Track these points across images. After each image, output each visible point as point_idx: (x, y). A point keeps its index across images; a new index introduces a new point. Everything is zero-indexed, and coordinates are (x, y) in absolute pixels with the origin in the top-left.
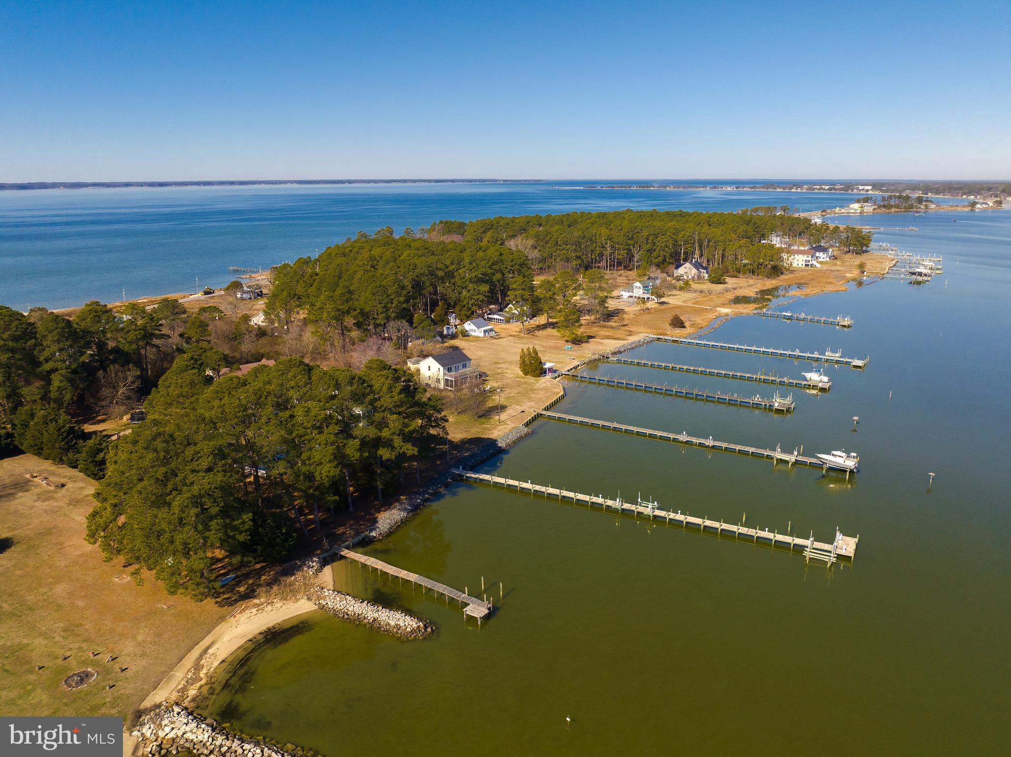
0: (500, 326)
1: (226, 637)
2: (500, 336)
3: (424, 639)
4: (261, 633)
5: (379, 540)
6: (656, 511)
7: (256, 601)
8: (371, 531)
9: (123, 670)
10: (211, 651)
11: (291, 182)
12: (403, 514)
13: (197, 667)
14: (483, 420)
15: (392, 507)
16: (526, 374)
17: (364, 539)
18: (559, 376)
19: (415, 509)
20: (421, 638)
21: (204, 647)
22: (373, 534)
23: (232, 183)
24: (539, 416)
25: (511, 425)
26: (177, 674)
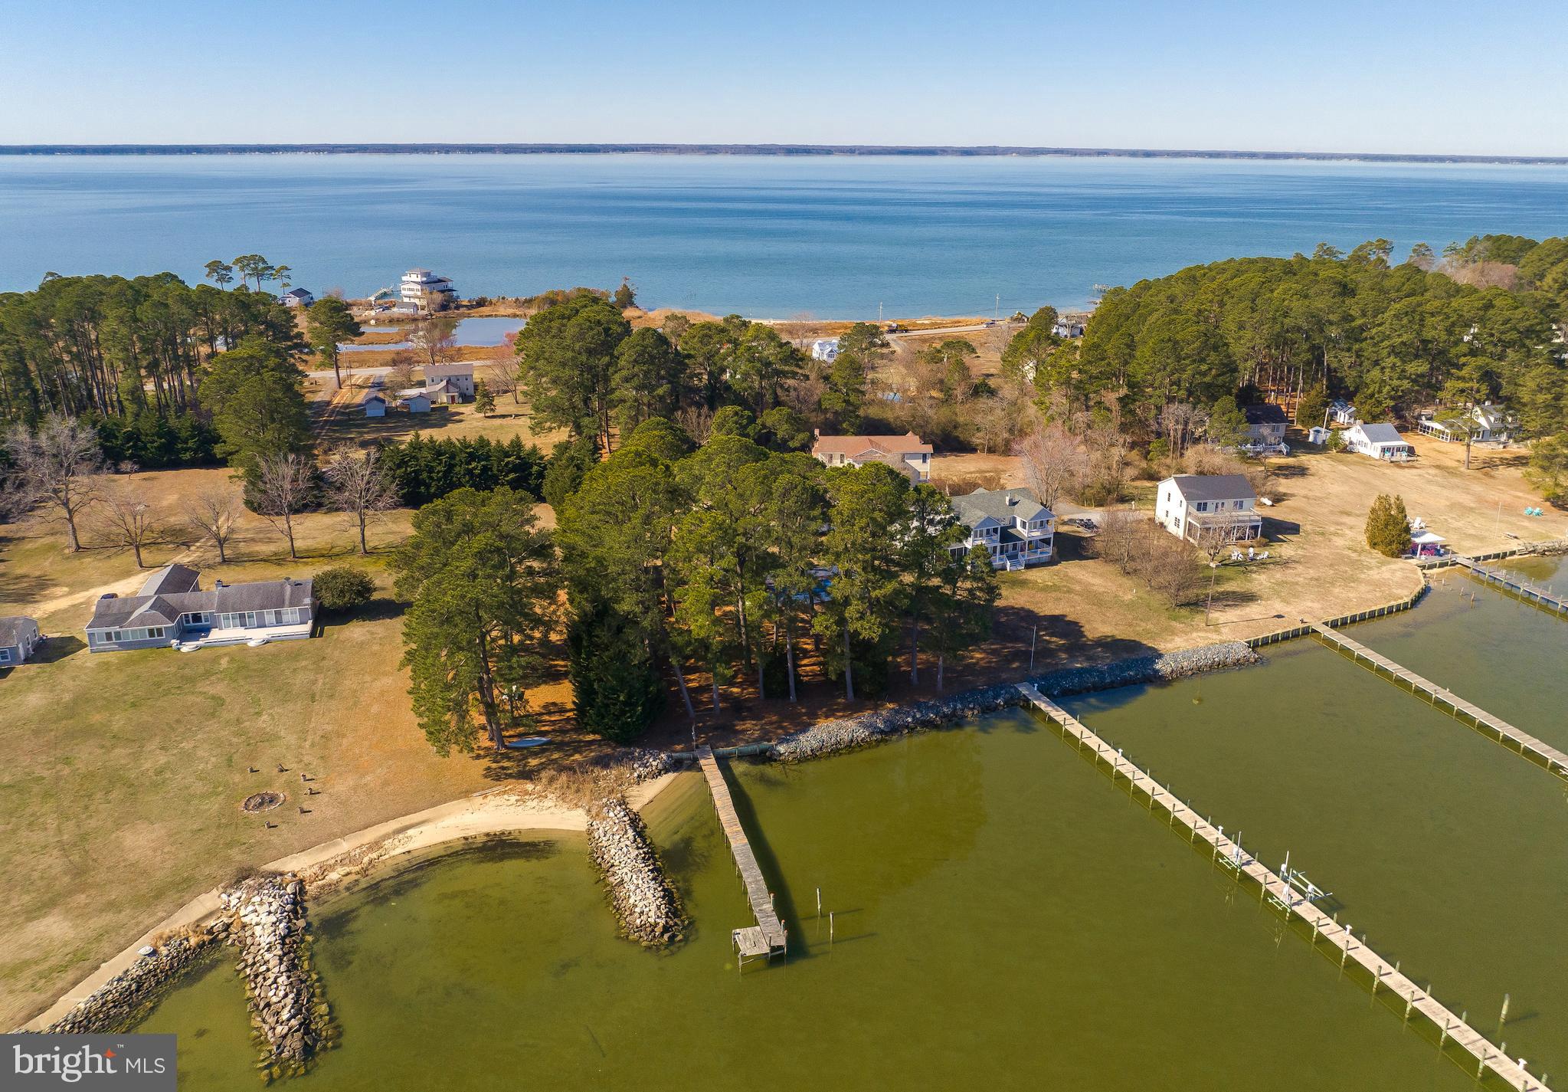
0: (1435, 445)
1: (449, 821)
2: (1415, 464)
3: (649, 948)
4: (488, 835)
5: (784, 763)
6: (1307, 904)
7: (530, 787)
8: (781, 742)
9: (303, 812)
10: (410, 832)
11: (1350, 157)
12: (862, 733)
13: (376, 845)
14: (1184, 612)
15: (855, 715)
16: (1374, 545)
17: (763, 752)
18: (1446, 564)
19: (893, 729)
20: (644, 944)
21: (407, 823)
22: (782, 749)
23: (1252, 155)
24: (1307, 632)
25: (1226, 634)
26: (344, 844)
